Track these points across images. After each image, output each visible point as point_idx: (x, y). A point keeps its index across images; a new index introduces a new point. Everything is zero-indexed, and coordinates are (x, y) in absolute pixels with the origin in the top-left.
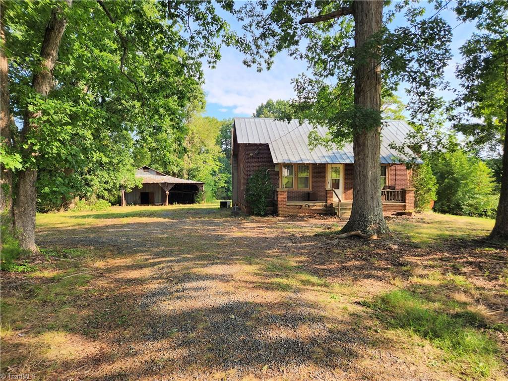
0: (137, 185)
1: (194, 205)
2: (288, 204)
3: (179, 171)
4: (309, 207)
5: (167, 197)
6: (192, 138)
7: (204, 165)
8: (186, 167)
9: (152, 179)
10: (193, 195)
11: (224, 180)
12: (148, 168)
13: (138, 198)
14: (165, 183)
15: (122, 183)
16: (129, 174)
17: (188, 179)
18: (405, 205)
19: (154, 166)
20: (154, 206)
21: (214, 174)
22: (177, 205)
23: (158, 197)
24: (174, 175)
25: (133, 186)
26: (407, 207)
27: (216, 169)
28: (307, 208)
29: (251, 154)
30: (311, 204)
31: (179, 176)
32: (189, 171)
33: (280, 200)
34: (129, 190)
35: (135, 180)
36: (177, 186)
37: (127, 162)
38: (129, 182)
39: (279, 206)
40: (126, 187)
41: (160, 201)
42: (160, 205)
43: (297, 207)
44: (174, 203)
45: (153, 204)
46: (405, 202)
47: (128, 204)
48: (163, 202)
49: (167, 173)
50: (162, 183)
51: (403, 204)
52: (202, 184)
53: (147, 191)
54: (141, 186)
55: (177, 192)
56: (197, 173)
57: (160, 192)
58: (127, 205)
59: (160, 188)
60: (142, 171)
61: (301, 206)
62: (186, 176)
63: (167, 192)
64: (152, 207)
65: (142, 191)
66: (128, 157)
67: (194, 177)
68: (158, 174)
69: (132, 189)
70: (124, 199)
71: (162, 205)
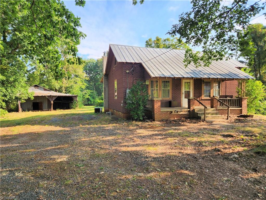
0: (30, 97)
1: (71, 110)
2: (162, 110)
3: (59, 88)
4: (177, 112)
5: (52, 105)
6: (68, 67)
7: (76, 85)
8: (64, 85)
9: (41, 93)
10: (69, 103)
11: (88, 94)
12: (38, 86)
13: (31, 106)
14: (51, 96)
15: (18, 95)
16: (22, 90)
17: (66, 93)
18: (241, 110)
19: (42, 85)
20: (43, 112)
21: (82, 90)
22: (59, 110)
23: (45, 105)
24: (56, 91)
25: (26, 98)
26: (243, 110)
27: (84, 87)
28: (176, 113)
29: (127, 71)
30: (178, 110)
31: (60, 91)
32: (66, 88)
33: (155, 108)
34: (23, 101)
35: (28, 94)
36: (59, 98)
37: (21, 80)
38: (23, 95)
39: (155, 113)
40: (20, 99)
41: (47, 108)
42: (46, 111)
43: (168, 113)
44: (57, 109)
45: (41, 109)
46: (241, 107)
47: (24, 110)
48: (49, 109)
49: (51, 89)
50: (48, 96)
51: (241, 108)
52: (76, 96)
53: (37, 101)
54: (32, 98)
55: (58, 101)
56: (71, 89)
57: (47, 102)
58: (22, 112)
59: (47, 100)
60: (33, 88)
61: (172, 112)
62: (64, 91)
63: (52, 102)
64: (41, 112)
65: (33, 102)
66: (22, 77)
67: (69, 92)
68: (45, 90)
69: (26, 100)
70: (20, 107)
71: (48, 110)
